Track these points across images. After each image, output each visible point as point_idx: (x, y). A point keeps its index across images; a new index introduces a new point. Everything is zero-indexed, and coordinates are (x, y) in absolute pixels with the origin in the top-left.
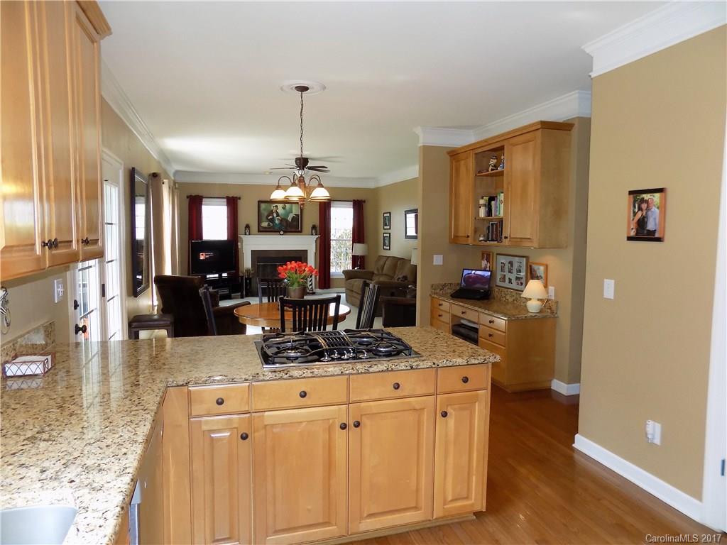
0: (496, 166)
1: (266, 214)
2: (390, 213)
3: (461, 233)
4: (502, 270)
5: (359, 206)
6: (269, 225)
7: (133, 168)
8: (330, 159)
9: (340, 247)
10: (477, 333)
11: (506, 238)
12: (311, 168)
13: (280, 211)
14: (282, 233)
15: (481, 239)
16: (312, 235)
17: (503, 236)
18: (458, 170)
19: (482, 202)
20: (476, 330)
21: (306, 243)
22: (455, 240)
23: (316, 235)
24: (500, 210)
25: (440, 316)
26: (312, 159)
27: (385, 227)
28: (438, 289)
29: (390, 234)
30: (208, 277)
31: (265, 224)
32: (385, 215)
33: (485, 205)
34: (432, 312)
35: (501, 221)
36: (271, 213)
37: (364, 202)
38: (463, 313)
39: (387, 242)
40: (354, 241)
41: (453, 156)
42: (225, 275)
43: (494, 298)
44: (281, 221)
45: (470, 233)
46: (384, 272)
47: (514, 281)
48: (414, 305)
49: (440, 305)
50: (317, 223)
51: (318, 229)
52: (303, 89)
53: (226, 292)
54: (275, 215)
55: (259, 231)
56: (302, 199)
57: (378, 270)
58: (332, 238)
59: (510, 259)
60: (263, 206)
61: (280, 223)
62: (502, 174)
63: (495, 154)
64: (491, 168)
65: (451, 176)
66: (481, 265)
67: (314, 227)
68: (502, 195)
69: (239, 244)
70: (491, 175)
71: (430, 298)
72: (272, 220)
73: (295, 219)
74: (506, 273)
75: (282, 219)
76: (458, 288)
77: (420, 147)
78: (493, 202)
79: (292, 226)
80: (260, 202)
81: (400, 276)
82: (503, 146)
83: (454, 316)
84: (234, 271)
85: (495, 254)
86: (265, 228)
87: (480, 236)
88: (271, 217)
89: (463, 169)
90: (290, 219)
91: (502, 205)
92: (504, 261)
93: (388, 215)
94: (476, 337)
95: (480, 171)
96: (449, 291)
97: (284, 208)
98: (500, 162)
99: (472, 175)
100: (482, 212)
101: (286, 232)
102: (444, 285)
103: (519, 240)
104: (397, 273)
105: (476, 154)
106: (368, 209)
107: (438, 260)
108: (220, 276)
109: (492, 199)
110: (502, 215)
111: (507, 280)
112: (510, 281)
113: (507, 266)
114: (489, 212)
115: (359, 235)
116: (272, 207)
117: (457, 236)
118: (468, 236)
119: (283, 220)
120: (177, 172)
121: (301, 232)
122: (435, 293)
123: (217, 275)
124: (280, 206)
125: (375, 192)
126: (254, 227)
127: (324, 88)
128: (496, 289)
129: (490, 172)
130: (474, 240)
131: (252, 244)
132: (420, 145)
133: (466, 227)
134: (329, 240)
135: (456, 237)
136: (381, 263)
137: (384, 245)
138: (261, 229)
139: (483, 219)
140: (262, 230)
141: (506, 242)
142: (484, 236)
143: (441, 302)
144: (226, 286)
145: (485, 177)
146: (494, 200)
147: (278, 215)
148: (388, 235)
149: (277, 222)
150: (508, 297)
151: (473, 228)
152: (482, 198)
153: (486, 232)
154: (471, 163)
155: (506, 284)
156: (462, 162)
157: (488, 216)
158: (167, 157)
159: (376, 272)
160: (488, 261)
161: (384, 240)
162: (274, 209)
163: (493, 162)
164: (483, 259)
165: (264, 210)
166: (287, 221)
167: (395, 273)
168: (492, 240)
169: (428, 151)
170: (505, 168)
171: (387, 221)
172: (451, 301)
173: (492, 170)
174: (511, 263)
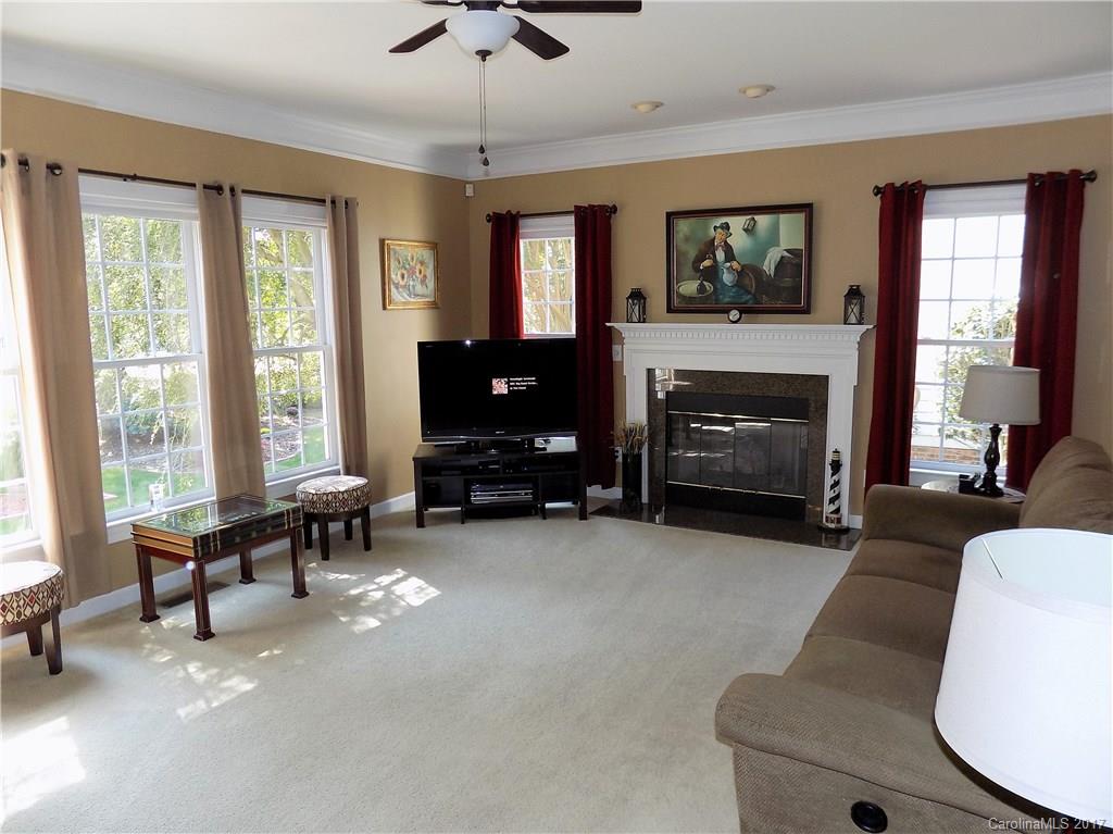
1: (692, 253)
6: (701, 289)
13: (739, 240)
14: (735, 315)
16: (846, 321)
21: (826, 350)
23: (860, 322)
31: (689, 287)
36: (709, 248)
44: (741, 274)
50: (869, 276)
51: (871, 302)
53: (524, 495)
54: (720, 255)
55: (669, 310)
58: (923, 332)
60: (683, 227)
61: (738, 284)
67: (854, 294)
72: (712, 274)
73: (788, 265)
75: (743, 267)
79: (778, 294)
80: (671, 216)
86: (690, 299)
88: (707, 263)
90: (769, 266)
97: (749, 231)
116: (712, 228)
119: (749, 272)
121: (807, 311)
124: (737, 223)
126: (658, 300)
131: (651, 350)
138: (677, 304)
140: (680, 308)
144: (525, 480)
147: (730, 255)
149: (727, 278)
162: (719, 236)
165: (687, 239)
166: (757, 272)
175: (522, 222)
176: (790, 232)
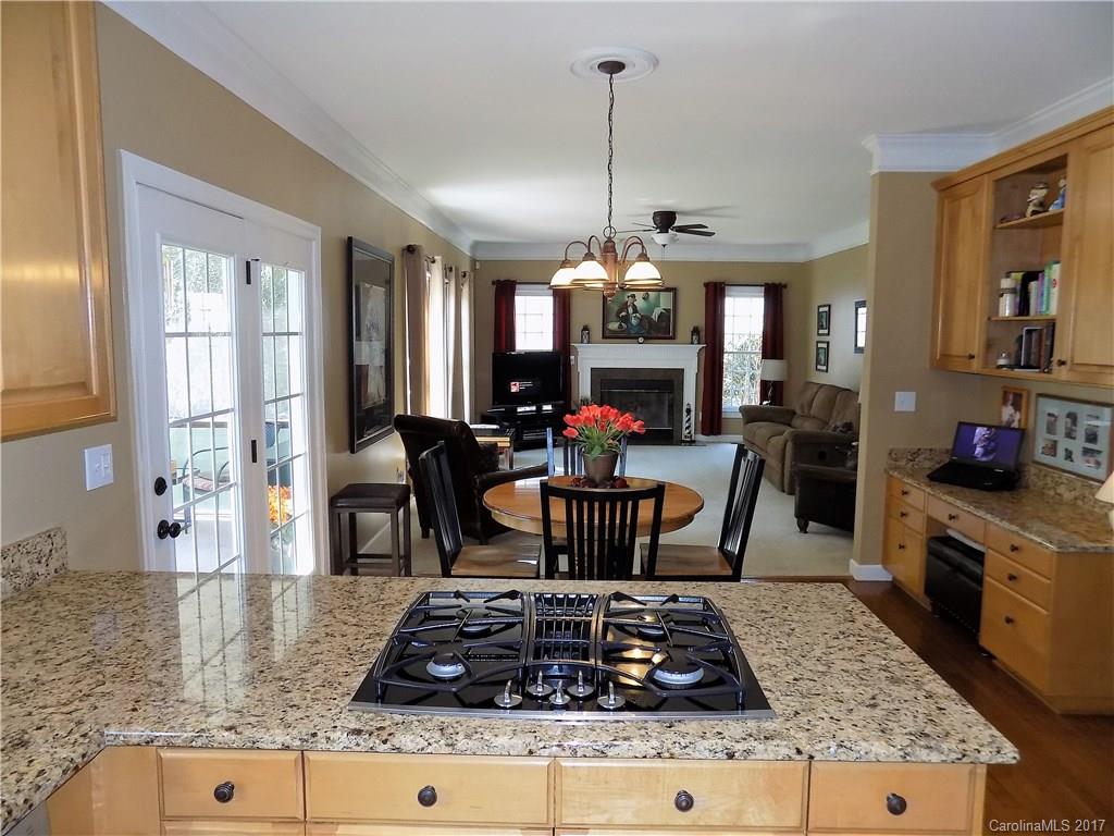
0: (1043, 205)
1: (616, 308)
2: (829, 306)
3: (957, 348)
4: (1051, 429)
5: (775, 296)
6: (620, 326)
7: (350, 239)
8: (715, 212)
9: (742, 365)
10: (982, 563)
11: (1062, 363)
12: (681, 229)
13: (640, 303)
14: (641, 340)
15: (1002, 362)
16: (692, 343)
17: (1055, 359)
18: (954, 220)
19: (1006, 283)
20: (979, 557)
21: (682, 357)
22: (943, 363)
23: (699, 343)
24: (1049, 301)
25: (903, 515)
26: (684, 213)
27: (821, 331)
28: (900, 460)
29: (828, 343)
30: (519, 410)
31: (614, 326)
32: (821, 310)
33: (1013, 291)
34: (888, 507)
35: (1051, 325)
37: (785, 286)
38: (951, 517)
39: (824, 356)
40: (765, 356)
41: (944, 190)
42: (547, 408)
43: (1027, 487)
44: (641, 320)
45: (976, 348)
46: (812, 412)
47: (1077, 454)
48: (853, 485)
49: (905, 493)
50: (701, 322)
51: (703, 334)
52: (613, 67)
54: (630, 310)
55: (603, 337)
56: (609, 284)
57: (802, 408)
58: (727, 347)
59: (1072, 407)
61: (639, 324)
62: (1057, 220)
63: (1045, 178)
64: (1031, 208)
65: (940, 229)
66: (1000, 416)
67: (696, 331)
68: (1056, 267)
69: (572, 357)
70: (1032, 226)
71: (885, 476)
72: (626, 319)
73: (664, 316)
74: (1060, 437)
75: (642, 316)
76: (947, 460)
77: (874, 175)
78: (1033, 285)
79: (659, 330)
81: (839, 424)
82: (1064, 157)
83: (931, 521)
84: (561, 402)
85: (1033, 397)
86: (614, 332)
87: (999, 357)
88: (624, 314)
89: (965, 215)
90: (655, 316)
91: (1055, 291)
92: (1055, 411)
93: (826, 309)
94: (979, 572)
95: (1004, 216)
96: (927, 464)
97: (645, 299)
98: (1054, 193)
99: (984, 226)
100: (1006, 307)
101: (648, 339)
102: (918, 452)
103: (1095, 369)
104: (834, 414)
105: (997, 181)
106: (791, 299)
107: (905, 401)
108: (539, 409)
109: (1032, 276)
110: (1053, 311)
111: (1061, 453)
112: (1069, 455)
113: (1062, 425)
114: (1023, 307)
115: (774, 343)
116: (626, 297)
117: (950, 356)
118: (972, 357)
119: (645, 319)
120: (476, 245)
121: (673, 338)
122: (896, 468)
123: (534, 408)
125: (805, 269)
126: (597, 331)
127: (656, 62)
128: (1033, 470)
129: (1029, 217)
130: (986, 363)
131: (592, 357)
132: (875, 171)
133: (969, 337)
134: (721, 351)
135: (946, 356)
136: (809, 395)
137: (818, 362)
138: (607, 334)
139: (1007, 321)
140: (608, 336)
141: (1061, 374)
142: (1008, 356)
143: (906, 488)
145: (1015, 231)
146: (1036, 278)
147: (635, 310)
148: (825, 346)
149: (634, 321)
150: (1061, 489)
151: (984, 338)
152: (1008, 275)
153: (1013, 348)
154: (985, 202)
155: (1059, 460)
156: (965, 202)
157: (1020, 314)
158: (450, 220)
159: (799, 411)
160: (1017, 407)
161: (818, 354)
162: (630, 300)
163: (1037, 194)
164: (1005, 402)
165: (613, 301)
166: (649, 319)
167: (831, 414)
168: (1028, 366)
169: (890, 184)
170: (1069, 207)
171: (825, 321)
172: (928, 490)
173: (1034, 213)
174: (1073, 417)
175: (517, 286)
176: (665, 301)
